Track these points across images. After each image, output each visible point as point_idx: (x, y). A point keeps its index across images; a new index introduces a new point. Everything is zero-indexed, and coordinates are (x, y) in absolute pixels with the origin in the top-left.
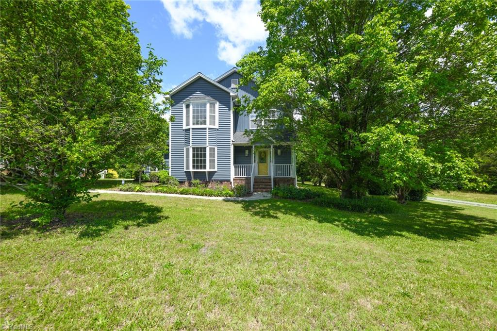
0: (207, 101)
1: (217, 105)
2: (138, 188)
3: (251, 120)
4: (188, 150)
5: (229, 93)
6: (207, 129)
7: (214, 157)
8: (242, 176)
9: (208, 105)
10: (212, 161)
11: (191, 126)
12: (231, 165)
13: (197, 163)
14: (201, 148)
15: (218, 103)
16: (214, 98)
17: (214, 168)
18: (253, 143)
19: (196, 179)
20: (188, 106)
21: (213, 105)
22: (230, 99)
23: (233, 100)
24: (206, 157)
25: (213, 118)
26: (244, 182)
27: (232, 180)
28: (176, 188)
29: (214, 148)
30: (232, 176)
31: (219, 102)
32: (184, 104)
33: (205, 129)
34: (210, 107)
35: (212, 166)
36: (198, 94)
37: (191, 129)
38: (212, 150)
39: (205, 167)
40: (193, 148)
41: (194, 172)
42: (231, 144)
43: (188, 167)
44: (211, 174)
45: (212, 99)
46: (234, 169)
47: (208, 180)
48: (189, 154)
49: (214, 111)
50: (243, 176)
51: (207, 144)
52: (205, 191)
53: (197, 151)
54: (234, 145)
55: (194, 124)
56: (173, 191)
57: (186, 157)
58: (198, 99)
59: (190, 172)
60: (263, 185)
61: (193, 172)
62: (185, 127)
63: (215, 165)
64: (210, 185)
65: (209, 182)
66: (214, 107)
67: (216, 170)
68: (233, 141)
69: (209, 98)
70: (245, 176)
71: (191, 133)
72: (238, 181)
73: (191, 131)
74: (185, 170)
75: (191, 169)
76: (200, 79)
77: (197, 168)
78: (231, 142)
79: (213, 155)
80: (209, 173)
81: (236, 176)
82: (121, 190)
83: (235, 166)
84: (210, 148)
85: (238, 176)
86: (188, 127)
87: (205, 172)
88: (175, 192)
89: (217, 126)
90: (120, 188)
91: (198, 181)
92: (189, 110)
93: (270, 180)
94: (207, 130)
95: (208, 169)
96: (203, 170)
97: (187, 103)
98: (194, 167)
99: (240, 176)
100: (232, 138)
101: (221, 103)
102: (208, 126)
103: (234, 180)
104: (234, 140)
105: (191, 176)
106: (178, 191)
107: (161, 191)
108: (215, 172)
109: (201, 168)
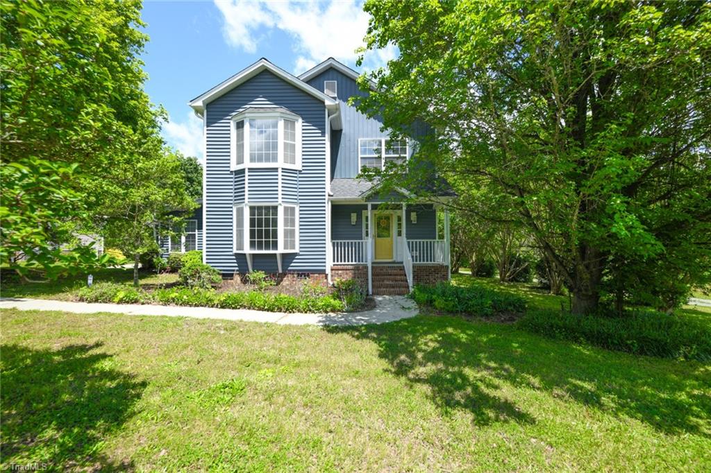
0: (278, 114)
1: (299, 123)
2: (121, 295)
3: (362, 158)
4: (240, 212)
5: (324, 103)
6: (280, 170)
7: (293, 225)
8: (347, 263)
9: (281, 124)
10: (289, 234)
11: (247, 164)
12: (327, 242)
13: (260, 236)
14: (267, 208)
15: (300, 120)
16: (293, 111)
17: (293, 247)
18: (368, 199)
19: (258, 271)
20: (240, 125)
21: (290, 124)
22: (325, 114)
23: (329, 116)
24: (276, 226)
25: (290, 148)
26: (350, 274)
27: (328, 271)
28: (211, 293)
29: (294, 208)
30: (329, 263)
31: (303, 119)
32: (231, 122)
33: (276, 169)
34: (286, 127)
35: (289, 243)
36: (261, 101)
37: (247, 171)
38: (289, 212)
39: (275, 246)
40: (252, 208)
41: (254, 255)
42: (326, 201)
43: (240, 246)
44: (288, 258)
45: (288, 112)
46: (332, 248)
47: (280, 271)
48: (243, 219)
49: (293, 136)
50: (350, 263)
51: (280, 200)
52: (277, 301)
53: (260, 214)
54: (332, 202)
55: (252, 160)
56: (204, 301)
57: (238, 226)
58: (262, 110)
59: (245, 254)
60: (388, 280)
61: (250, 254)
62: (234, 167)
63: (294, 241)
64: (286, 282)
65: (284, 274)
66: (293, 128)
67: (297, 250)
68: (329, 195)
69: (284, 110)
70: (354, 263)
71: (247, 178)
72: (340, 272)
73: (247, 173)
74: (235, 251)
75: (247, 250)
76: (265, 72)
77: (260, 247)
78: (327, 197)
79: (289, 221)
80: (284, 256)
81: (336, 263)
82: (82, 300)
83: (334, 244)
84: (286, 209)
85: (339, 263)
86: (240, 167)
87: (275, 255)
88: (209, 303)
89: (298, 165)
90: (80, 293)
91: (261, 275)
92: (243, 133)
93: (402, 269)
94: (280, 172)
95: (281, 250)
96: (271, 252)
97: (239, 118)
98: (252, 244)
99: (343, 263)
100: (328, 190)
101: (305, 119)
102: (280, 164)
103: (332, 270)
104: (332, 194)
105: (247, 262)
106: (216, 302)
107: (175, 301)
108: (296, 254)
109: (267, 247)
